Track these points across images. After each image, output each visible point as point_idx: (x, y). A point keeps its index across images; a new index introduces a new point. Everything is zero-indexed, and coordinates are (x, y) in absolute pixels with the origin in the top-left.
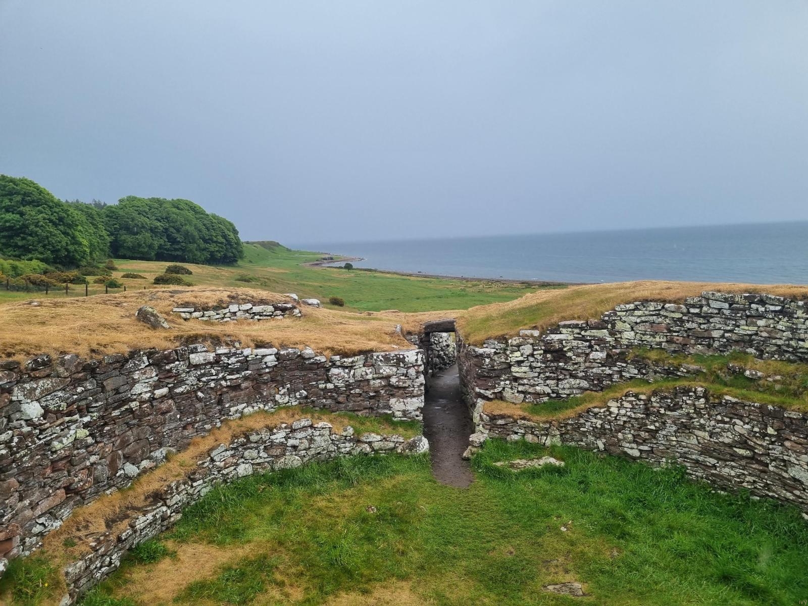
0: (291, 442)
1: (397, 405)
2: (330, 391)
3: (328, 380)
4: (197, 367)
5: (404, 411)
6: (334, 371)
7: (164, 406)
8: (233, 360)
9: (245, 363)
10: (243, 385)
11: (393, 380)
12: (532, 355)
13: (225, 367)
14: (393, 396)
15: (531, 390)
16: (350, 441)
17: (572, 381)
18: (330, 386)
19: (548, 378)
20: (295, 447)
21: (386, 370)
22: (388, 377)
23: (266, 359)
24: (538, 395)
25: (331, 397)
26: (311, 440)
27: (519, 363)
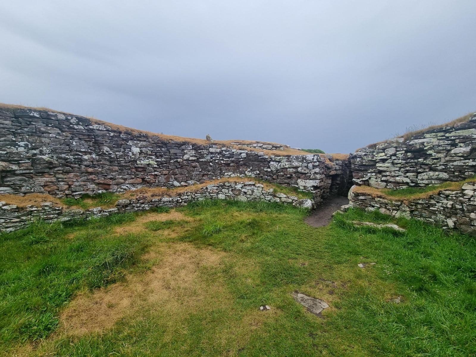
0: (243, 190)
1: (301, 183)
2: (269, 172)
3: (269, 167)
4: (212, 153)
5: (305, 187)
6: (272, 163)
7: (193, 164)
8: (228, 153)
9: (232, 155)
10: (231, 164)
11: (299, 169)
12: (395, 155)
13: (224, 156)
14: (299, 178)
15: (392, 180)
16: (271, 195)
17: (431, 173)
18: (269, 170)
19: (408, 171)
20: (245, 193)
21: (296, 164)
22: (297, 168)
23: (242, 155)
24: (398, 183)
25: (270, 176)
26: (253, 191)
27: (384, 161)
